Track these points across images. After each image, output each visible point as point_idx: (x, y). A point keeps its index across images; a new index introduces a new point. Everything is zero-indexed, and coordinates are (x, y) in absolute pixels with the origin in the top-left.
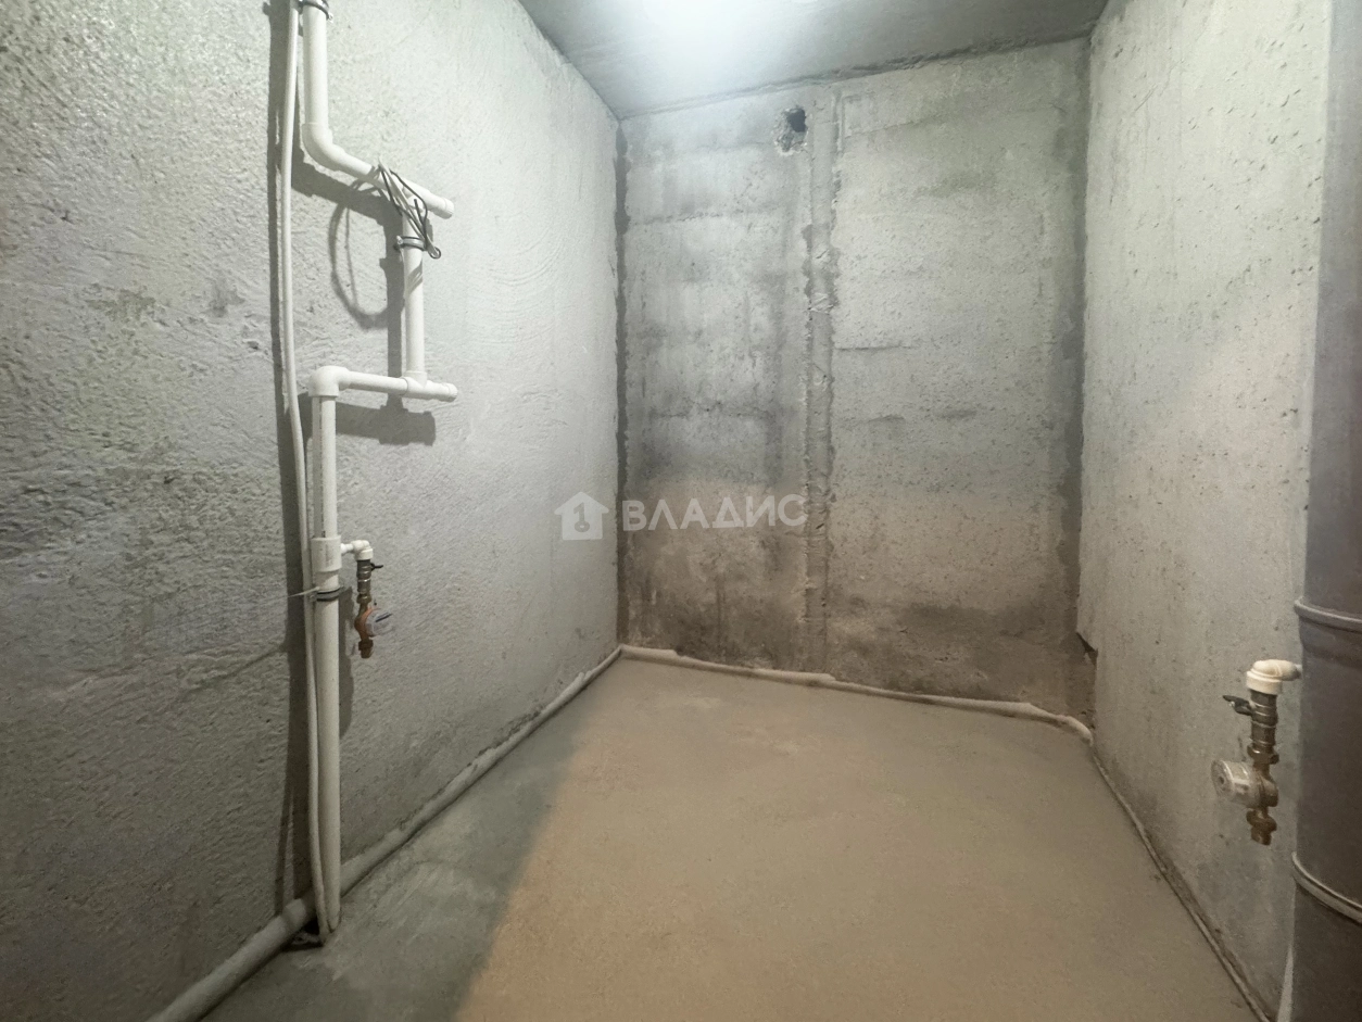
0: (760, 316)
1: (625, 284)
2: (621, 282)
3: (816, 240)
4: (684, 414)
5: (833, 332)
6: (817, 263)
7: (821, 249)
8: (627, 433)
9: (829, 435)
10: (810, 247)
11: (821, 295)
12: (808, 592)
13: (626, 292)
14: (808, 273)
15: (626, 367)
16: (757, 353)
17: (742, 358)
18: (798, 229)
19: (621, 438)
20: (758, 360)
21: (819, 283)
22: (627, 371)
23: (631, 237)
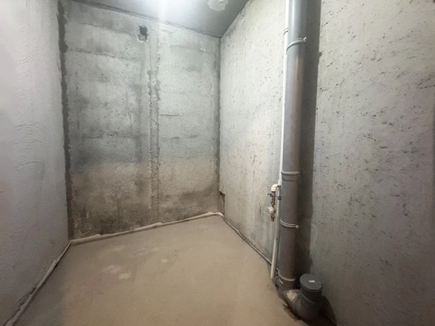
0: (132, 100)
1: (66, 76)
2: (63, 75)
3: (152, 76)
4: (100, 137)
5: (158, 109)
6: (153, 85)
7: (154, 79)
8: (70, 145)
9: (158, 144)
10: (150, 78)
11: (154, 96)
12: (152, 197)
13: (66, 80)
14: (150, 87)
15: (68, 115)
16: (132, 114)
17: (126, 115)
18: (146, 71)
19: (66, 148)
20: (132, 117)
21: (154, 91)
22: (69, 118)
23: (68, 55)
